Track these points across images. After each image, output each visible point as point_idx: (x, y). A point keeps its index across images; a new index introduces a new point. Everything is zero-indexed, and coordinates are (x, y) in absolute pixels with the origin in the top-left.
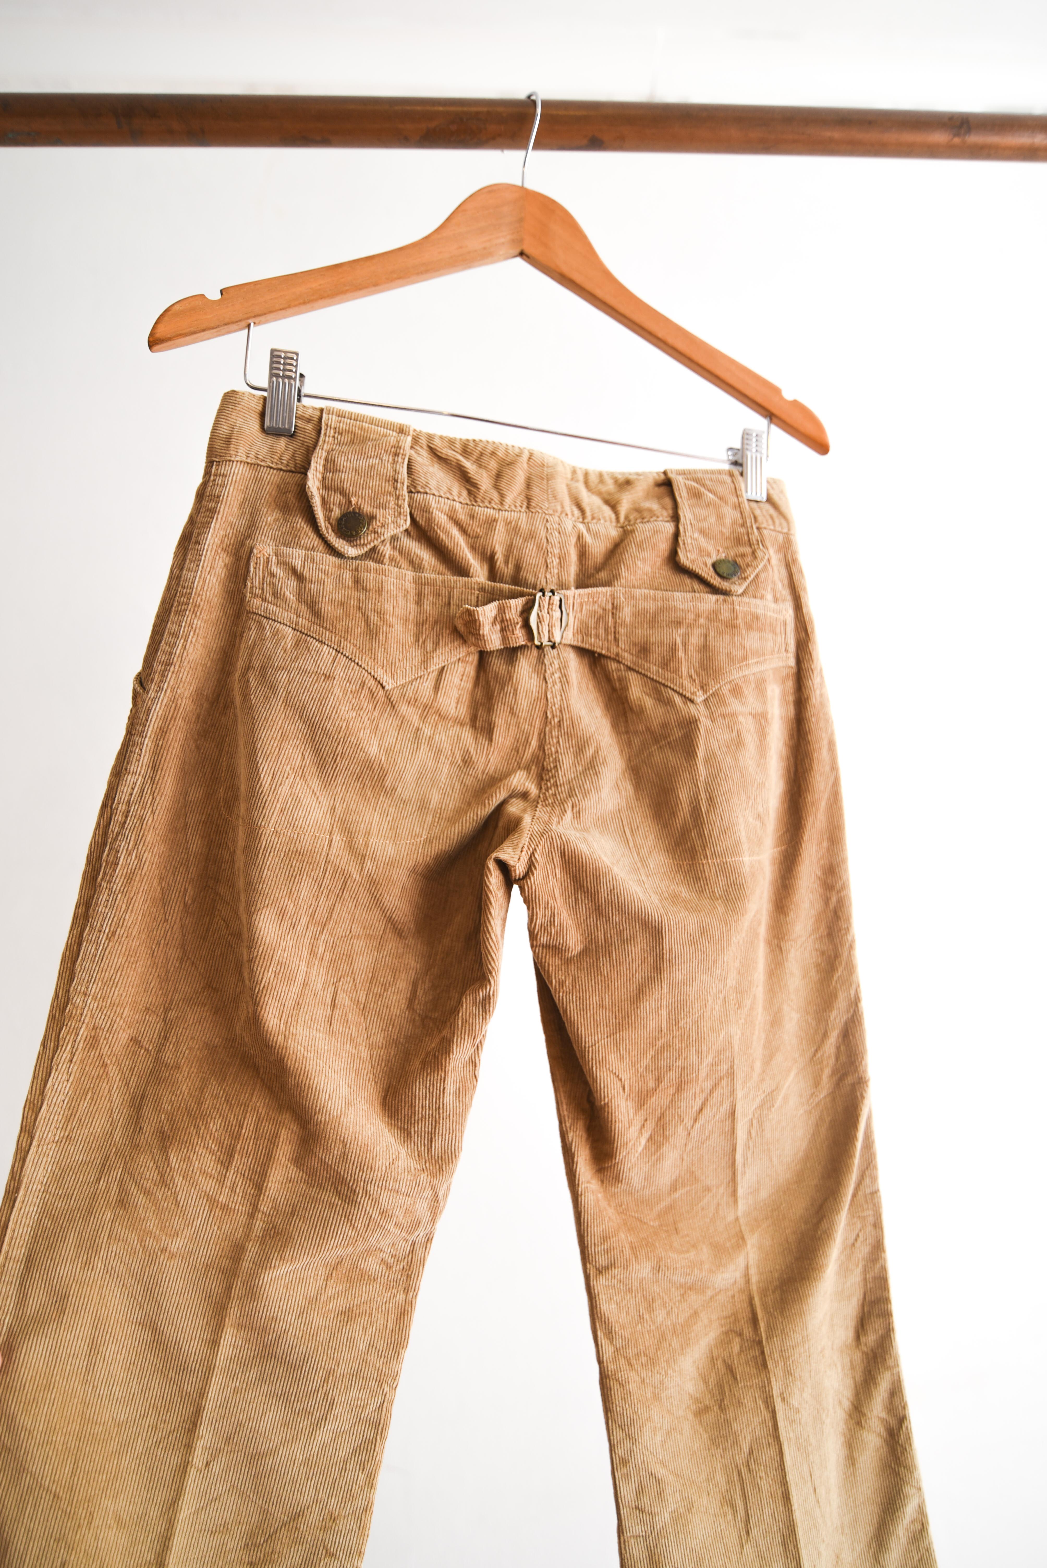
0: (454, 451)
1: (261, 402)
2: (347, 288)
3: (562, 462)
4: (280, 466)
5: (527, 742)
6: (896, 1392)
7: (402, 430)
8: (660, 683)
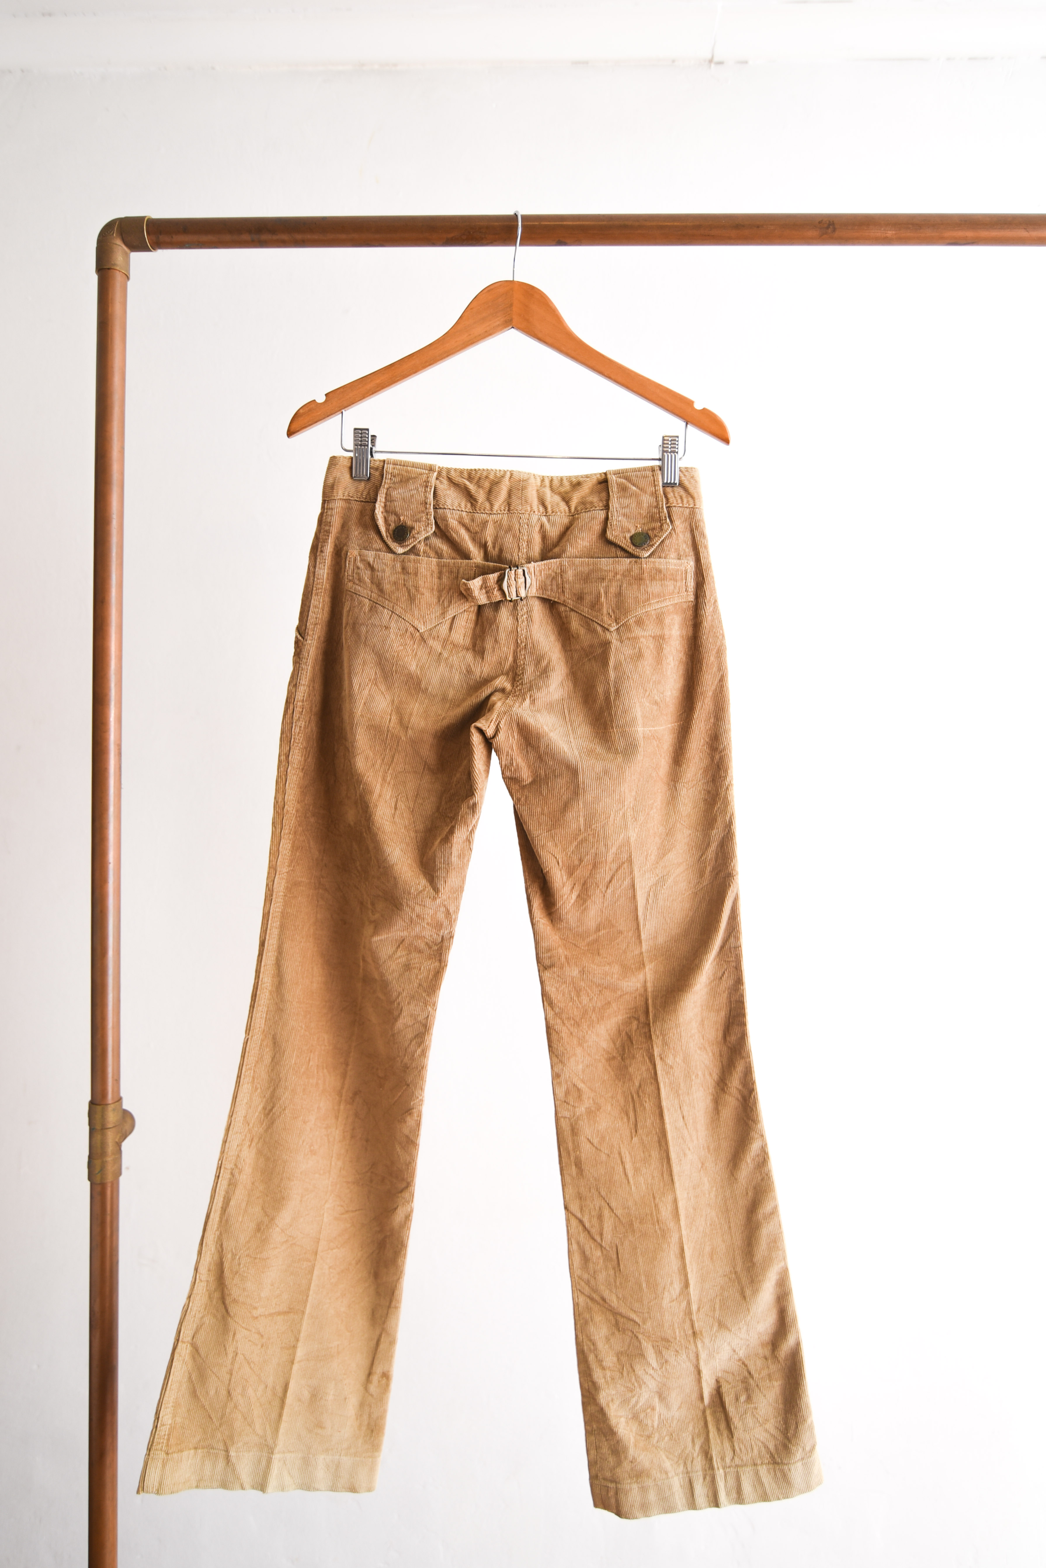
0: (463, 478)
1: (350, 461)
2: (398, 379)
3: (534, 475)
4: (362, 499)
5: (506, 658)
6: (748, 1072)
7: (431, 469)
8: (590, 619)
